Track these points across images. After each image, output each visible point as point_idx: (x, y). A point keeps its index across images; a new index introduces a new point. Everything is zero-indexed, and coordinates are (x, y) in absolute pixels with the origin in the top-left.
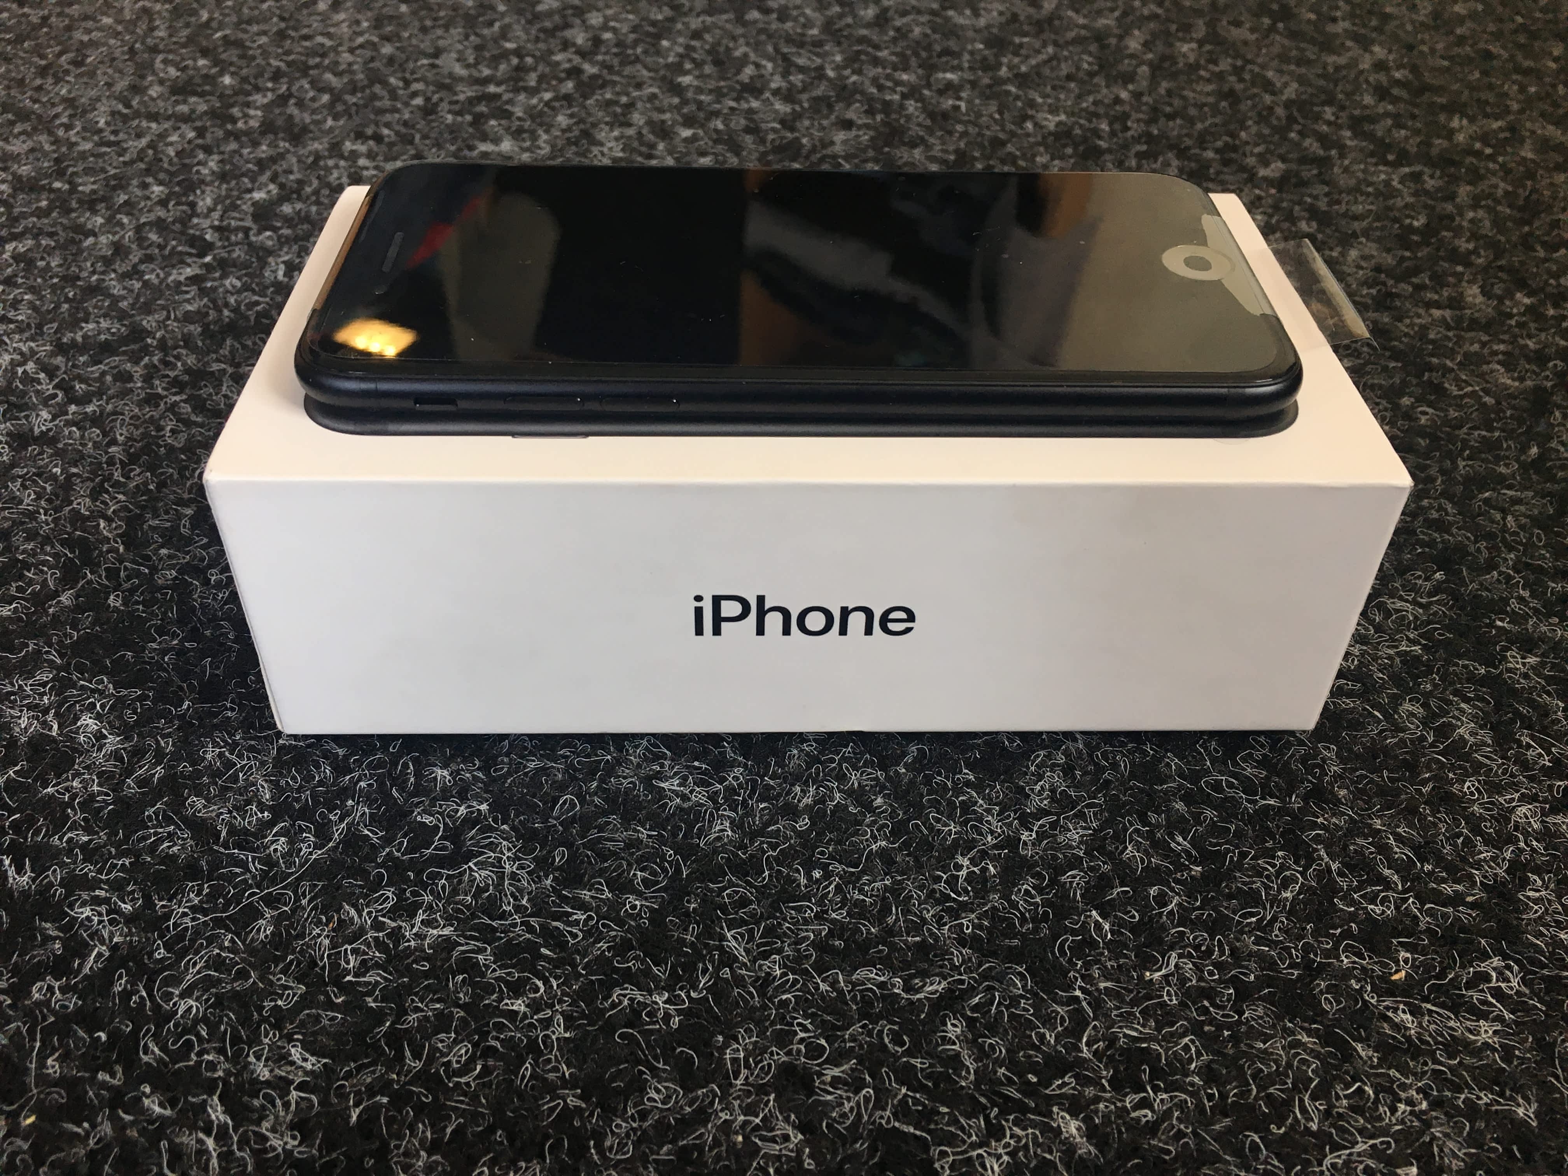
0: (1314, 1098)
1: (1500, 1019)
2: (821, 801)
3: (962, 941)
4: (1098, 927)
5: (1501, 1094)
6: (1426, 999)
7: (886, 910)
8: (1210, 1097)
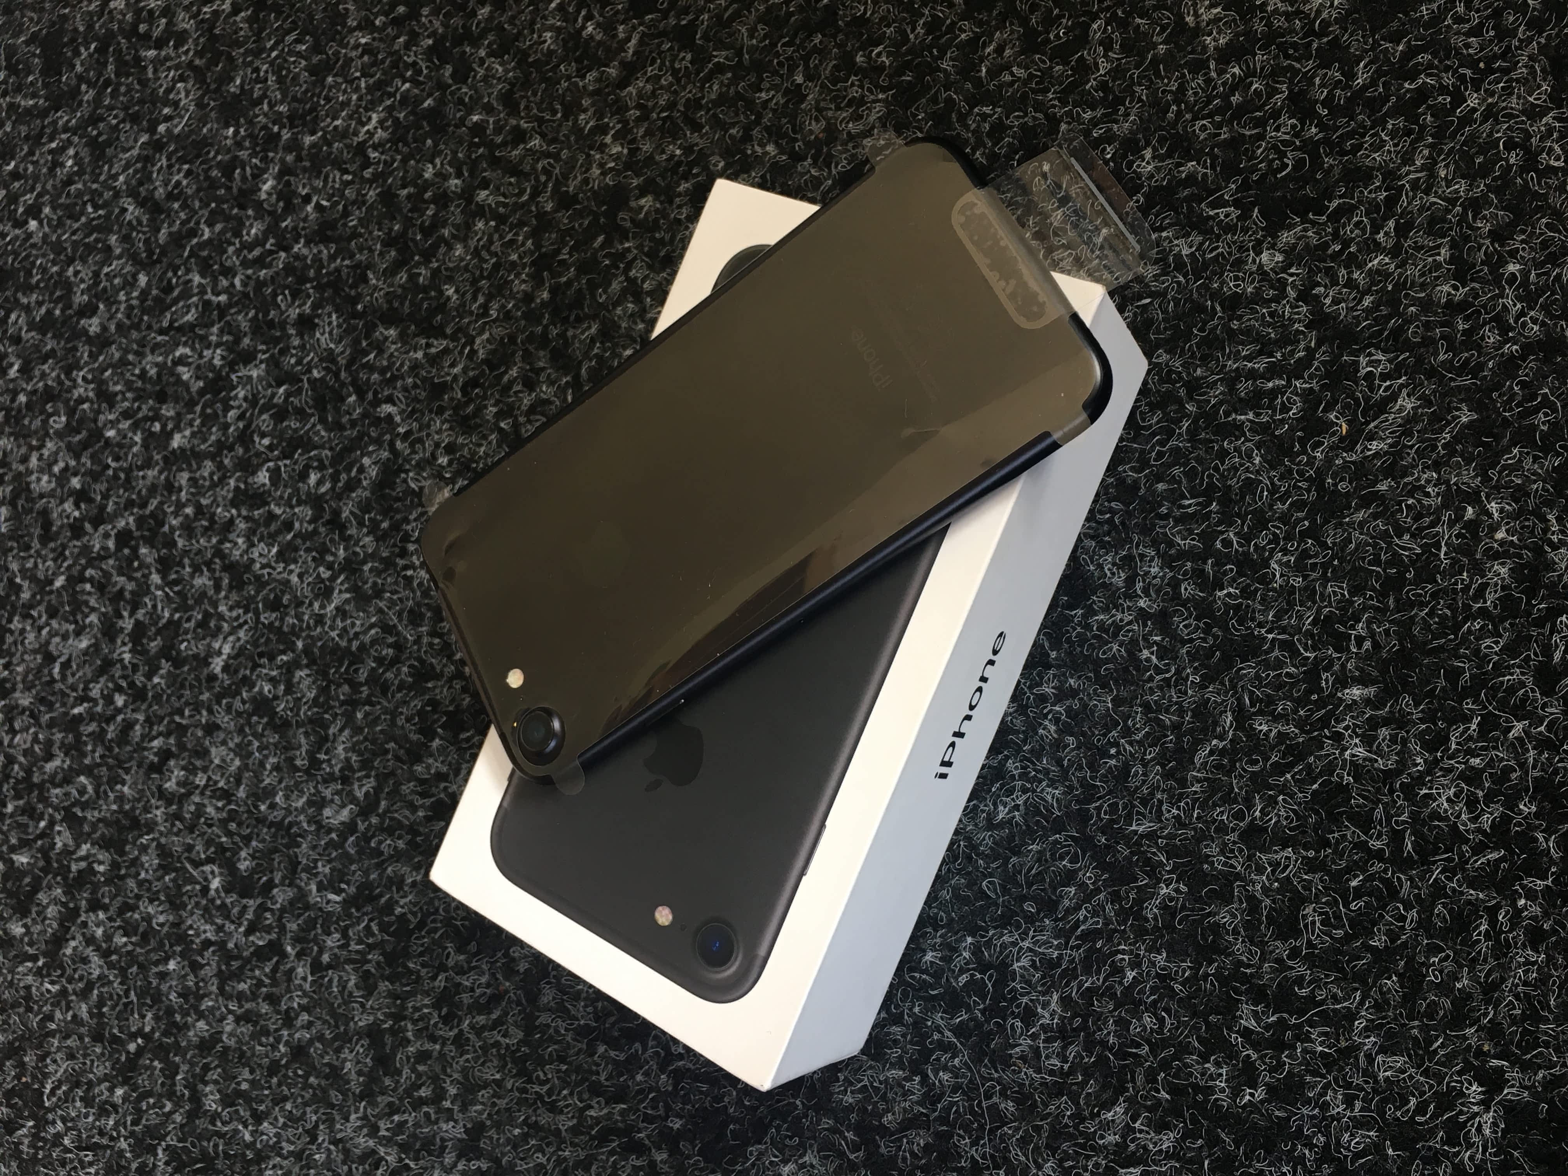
0: (1400, 537)
1: (1402, 386)
2: (1056, 721)
3: (1202, 687)
4: (1229, 595)
5: (1449, 423)
6: (1367, 423)
7: (1159, 722)
8: (1371, 597)
